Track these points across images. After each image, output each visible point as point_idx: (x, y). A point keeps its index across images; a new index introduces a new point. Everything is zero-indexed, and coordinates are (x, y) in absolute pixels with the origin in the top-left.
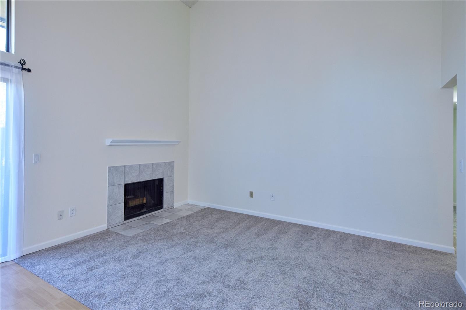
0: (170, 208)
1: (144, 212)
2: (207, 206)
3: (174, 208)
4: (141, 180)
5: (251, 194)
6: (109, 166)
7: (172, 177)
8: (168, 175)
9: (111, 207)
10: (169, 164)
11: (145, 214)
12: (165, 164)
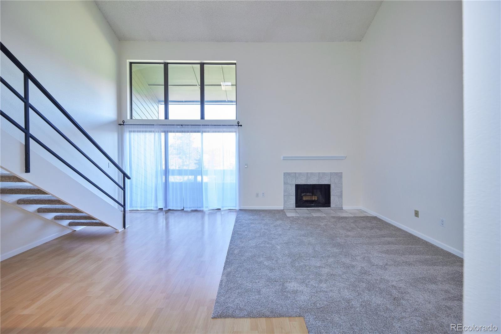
0: (339, 208)
1: (312, 206)
2: (375, 215)
3: (342, 209)
4: (308, 184)
5: (417, 214)
6: (284, 172)
7: (339, 185)
8: (335, 183)
9: (286, 197)
10: (336, 174)
11: (313, 207)
12: (332, 174)
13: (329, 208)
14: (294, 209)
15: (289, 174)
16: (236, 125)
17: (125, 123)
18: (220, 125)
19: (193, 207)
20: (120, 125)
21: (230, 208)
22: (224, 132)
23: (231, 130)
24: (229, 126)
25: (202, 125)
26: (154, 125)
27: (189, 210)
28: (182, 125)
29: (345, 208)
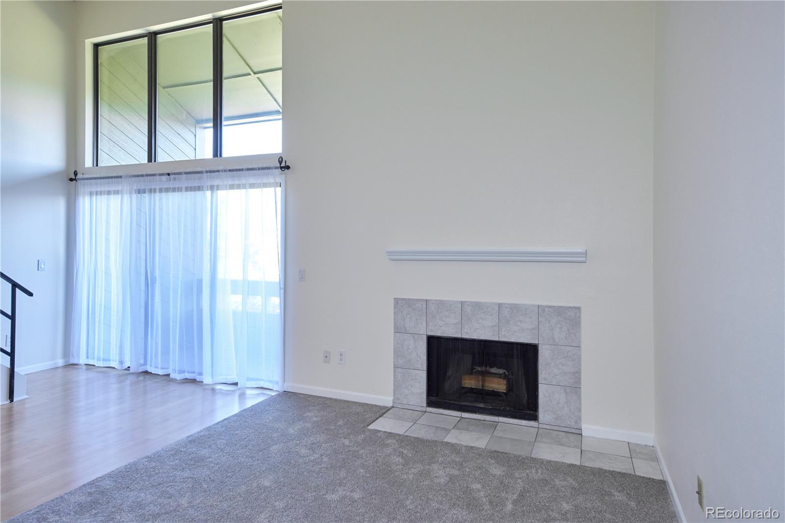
0: (569, 430)
1: (478, 408)
3: (581, 434)
4: (465, 336)
6: (396, 296)
7: (570, 349)
8: (554, 340)
9: (399, 370)
10: (560, 311)
11: (480, 413)
12: (544, 311)
13: (532, 423)
14: (424, 409)
15: (410, 303)
16: (276, 168)
17: (78, 177)
18: (242, 170)
19: (188, 372)
20: (71, 180)
21: (262, 384)
22: (252, 186)
23: (265, 181)
24: (261, 171)
25: (207, 172)
26: (121, 177)
27: (179, 377)
28: (169, 174)
29: (589, 429)
